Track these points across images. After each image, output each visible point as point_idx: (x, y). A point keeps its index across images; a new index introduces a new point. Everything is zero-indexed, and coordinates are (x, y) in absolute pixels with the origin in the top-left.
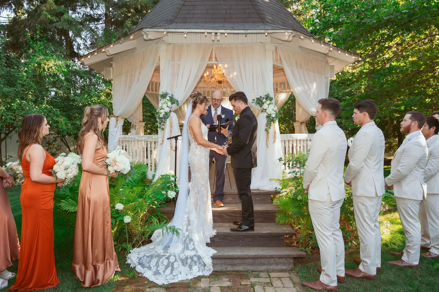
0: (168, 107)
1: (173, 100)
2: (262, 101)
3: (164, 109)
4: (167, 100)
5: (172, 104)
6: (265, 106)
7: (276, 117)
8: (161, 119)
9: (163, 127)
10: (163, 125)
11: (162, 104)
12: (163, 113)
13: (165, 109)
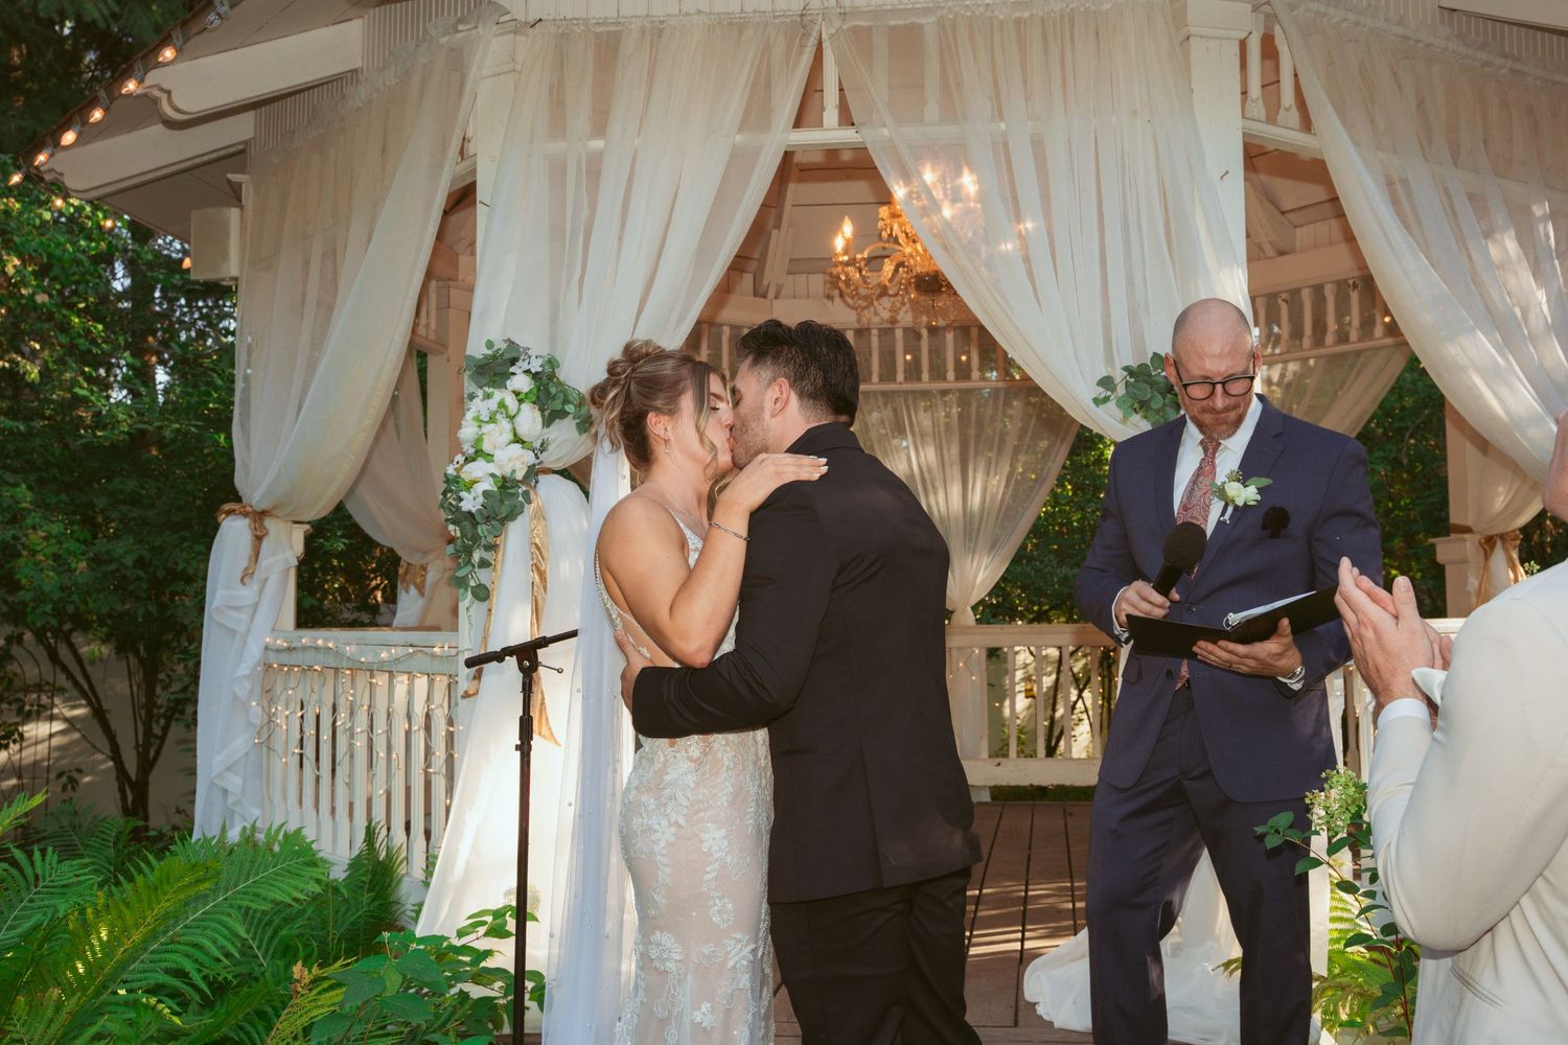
0: (517, 440)
1: (552, 397)
3: (489, 457)
4: (517, 393)
5: (548, 422)
8: (466, 524)
9: (483, 576)
10: (484, 564)
11: (480, 422)
12: (488, 485)
13: (499, 455)
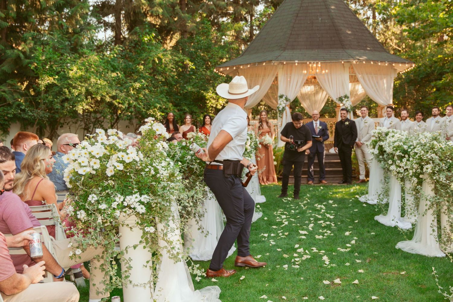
0: (284, 103)
1: (287, 99)
2: (342, 99)
4: (284, 99)
5: (286, 102)
6: (344, 102)
7: (351, 109)
8: (280, 111)
9: (281, 116)
11: (280, 102)
12: (281, 108)
13: (282, 105)
